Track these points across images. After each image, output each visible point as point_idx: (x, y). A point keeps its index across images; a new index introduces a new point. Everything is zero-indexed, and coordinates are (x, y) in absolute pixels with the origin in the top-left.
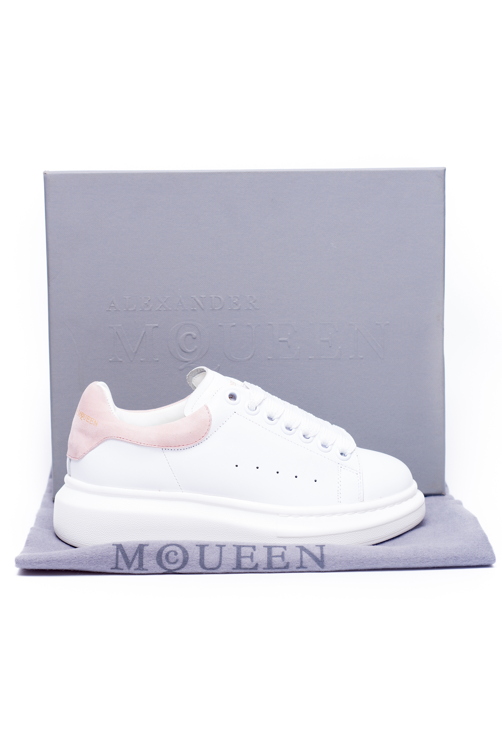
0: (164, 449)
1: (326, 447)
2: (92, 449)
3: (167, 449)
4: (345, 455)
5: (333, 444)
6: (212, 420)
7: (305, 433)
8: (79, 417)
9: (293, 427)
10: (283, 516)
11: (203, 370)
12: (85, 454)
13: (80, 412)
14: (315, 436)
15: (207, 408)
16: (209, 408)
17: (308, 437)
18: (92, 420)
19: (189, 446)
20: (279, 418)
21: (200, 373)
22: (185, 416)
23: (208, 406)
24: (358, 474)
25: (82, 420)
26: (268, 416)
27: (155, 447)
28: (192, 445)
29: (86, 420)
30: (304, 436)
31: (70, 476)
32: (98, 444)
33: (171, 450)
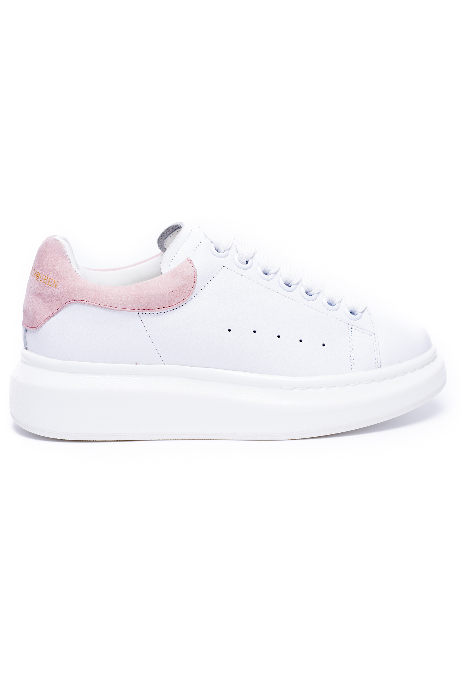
0: (140, 313)
1: (333, 305)
2: (51, 317)
3: (144, 313)
4: (355, 314)
5: (340, 302)
6: (198, 275)
7: (308, 290)
8: (34, 278)
9: (294, 282)
10: (287, 389)
11: (176, 228)
12: (43, 322)
13: (35, 272)
14: (319, 293)
15: (191, 262)
16: (192, 261)
17: (311, 293)
18: (51, 280)
19: (171, 308)
20: (276, 273)
21: (173, 232)
22: (162, 274)
23: (191, 259)
24: (373, 335)
25: (38, 281)
26: (263, 270)
27: (130, 311)
28: (174, 307)
29: (43, 281)
30: (306, 293)
31: (27, 349)
32: (59, 310)
33: (149, 313)
